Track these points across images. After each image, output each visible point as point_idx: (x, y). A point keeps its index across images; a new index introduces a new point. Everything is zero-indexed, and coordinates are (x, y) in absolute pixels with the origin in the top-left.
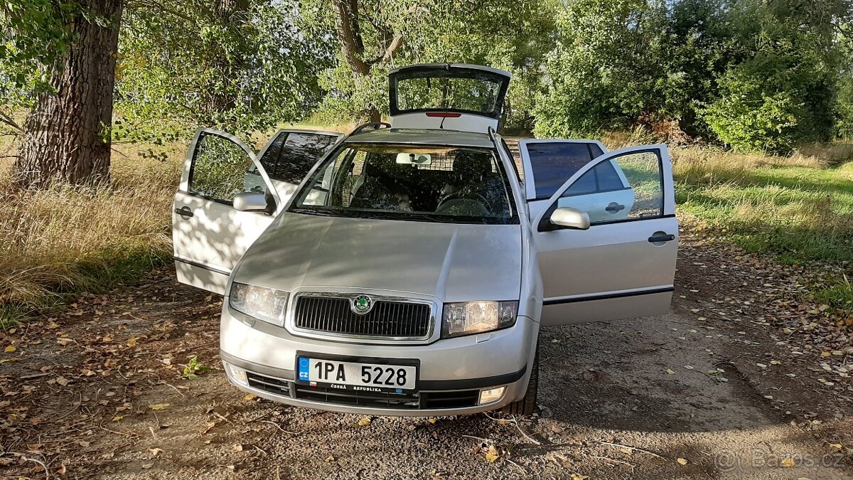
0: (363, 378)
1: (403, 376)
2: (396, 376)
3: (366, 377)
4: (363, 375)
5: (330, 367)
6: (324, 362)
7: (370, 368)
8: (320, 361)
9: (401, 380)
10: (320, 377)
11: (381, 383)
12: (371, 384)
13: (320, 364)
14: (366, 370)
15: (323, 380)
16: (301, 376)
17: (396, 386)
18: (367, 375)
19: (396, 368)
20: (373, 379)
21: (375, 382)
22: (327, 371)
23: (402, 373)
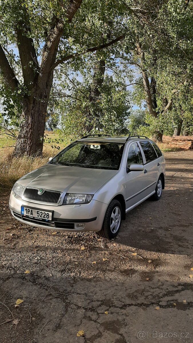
0: (37, 215)
1: (48, 216)
2: (46, 215)
3: (38, 215)
4: (37, 214)
5: (29, 211)
6: (28, 209)
7: (39, 212)
8: (27, 208)
9: (48, 217)
10: (27, 214)
11: (42, 217)
12: (39, 217)
13: (26, 209)
14: (38, 212)
15: (27, 215)
16: (22, 212)
17: (46, 219)
18: (38, 214)
19: (46, 213)
20: (40, 216)
21: (40, 217)
22: (28, 212)
23: (48, 214)
